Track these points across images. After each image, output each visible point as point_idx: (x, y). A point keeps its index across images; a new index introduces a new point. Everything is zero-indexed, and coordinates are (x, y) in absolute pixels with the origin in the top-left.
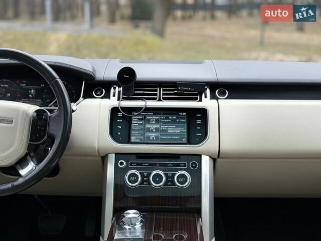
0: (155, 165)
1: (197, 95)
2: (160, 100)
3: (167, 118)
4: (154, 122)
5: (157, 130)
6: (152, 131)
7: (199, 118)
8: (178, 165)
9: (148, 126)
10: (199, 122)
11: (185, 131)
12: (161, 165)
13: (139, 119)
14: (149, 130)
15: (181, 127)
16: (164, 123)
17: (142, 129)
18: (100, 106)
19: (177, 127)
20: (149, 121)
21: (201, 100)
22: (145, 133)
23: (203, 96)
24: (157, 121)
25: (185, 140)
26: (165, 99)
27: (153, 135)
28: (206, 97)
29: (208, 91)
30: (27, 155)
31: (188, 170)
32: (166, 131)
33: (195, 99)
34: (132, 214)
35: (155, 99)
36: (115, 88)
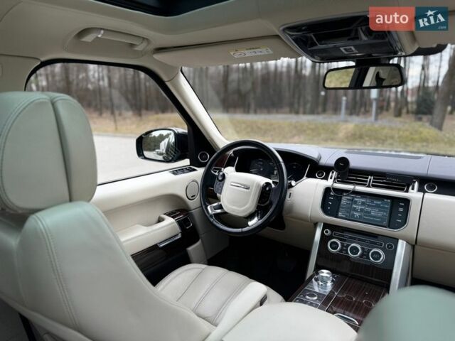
0: (355, 239)
1: (404, 186)
2: (369, 186)
3: (372, 202)
4: (360, 204)
5: (362, 210)
6: (357, 211)
7: (402, 207)
8: (375, 243)
9: (354, 206)
10: (401, 210)
11: (387, 215)
12: (360, 240)
13: (348, 199)
14: (355, 210)
15: (384, 211)
16: (369, 205)
17: (348, 208)
18: (317, 184)
19: (380, 211)
20: (356, 203)
21: (407, 191)
22: (351, 211)
23: (411, 188)
24: (363, 204)
25: (385, 223)
26: (374, 186)
27: (357, 214)
28: (413, 189)
29: (416, 185)
30: (256, 212)
31: (383, 249)
32: (370, 213)
33: (402, 190)
34: (325, 273)
35: (365, 185)
36: (333, 172)
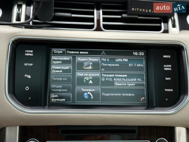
2: (99, 29)
4: (90, 67)
5: (96, 81)
6: (87, 84)
9: (79, 74)
10: (168, 68)
11: (144, 83)
14: (81, 82)
15: (137, 76)
17: (69, 80)
20: (81, 66)
21: (166, 31)
22: (74, 87)
24: (96, 66)
27: (88, 91)
28: (174, 26)
29: (176, 16)
33: (158, 29)
35: (91, 27)
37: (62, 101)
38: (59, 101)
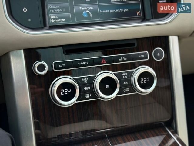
0: (99, 62)
27: (87, 10)
37: (62, 21)
38: (58, 22)
